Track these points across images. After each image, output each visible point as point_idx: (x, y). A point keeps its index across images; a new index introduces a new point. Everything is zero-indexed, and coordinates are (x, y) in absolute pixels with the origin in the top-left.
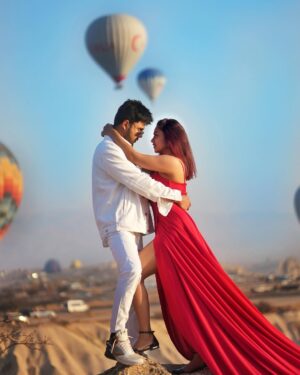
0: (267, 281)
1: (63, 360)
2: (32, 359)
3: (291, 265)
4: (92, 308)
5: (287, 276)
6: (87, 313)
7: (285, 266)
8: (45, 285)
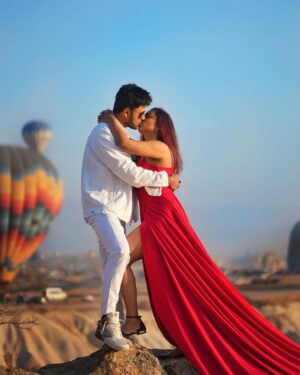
0: (246, 274)
1: (40, 348)
2: (8, 346)
3: (271, 259)
4: (70, 296)
5: (267, 269)
6: (65, 302)
7: (265, 260)
8: (24, 272)
